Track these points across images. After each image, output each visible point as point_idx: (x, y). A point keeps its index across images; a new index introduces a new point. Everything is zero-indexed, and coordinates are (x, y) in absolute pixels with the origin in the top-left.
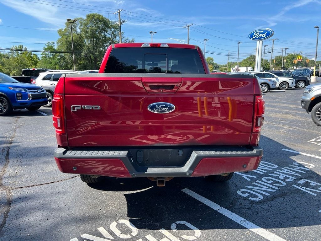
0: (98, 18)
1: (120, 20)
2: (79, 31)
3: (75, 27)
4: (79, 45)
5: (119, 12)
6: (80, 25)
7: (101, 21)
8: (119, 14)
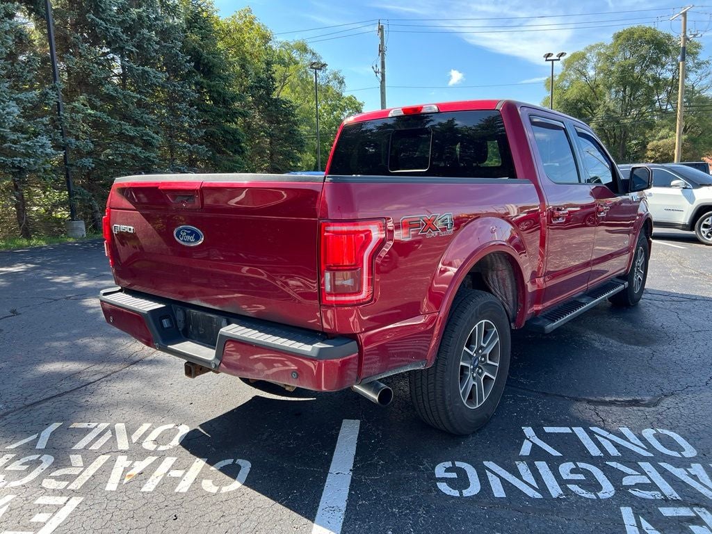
0: (640, 37)
1: (685, 32)
2: (591, 73)
3: (585, 66)
4: (588, 104)
5: (685, 14)
6: (595, 60)
7: (648, 42)
8: (682, 18)
